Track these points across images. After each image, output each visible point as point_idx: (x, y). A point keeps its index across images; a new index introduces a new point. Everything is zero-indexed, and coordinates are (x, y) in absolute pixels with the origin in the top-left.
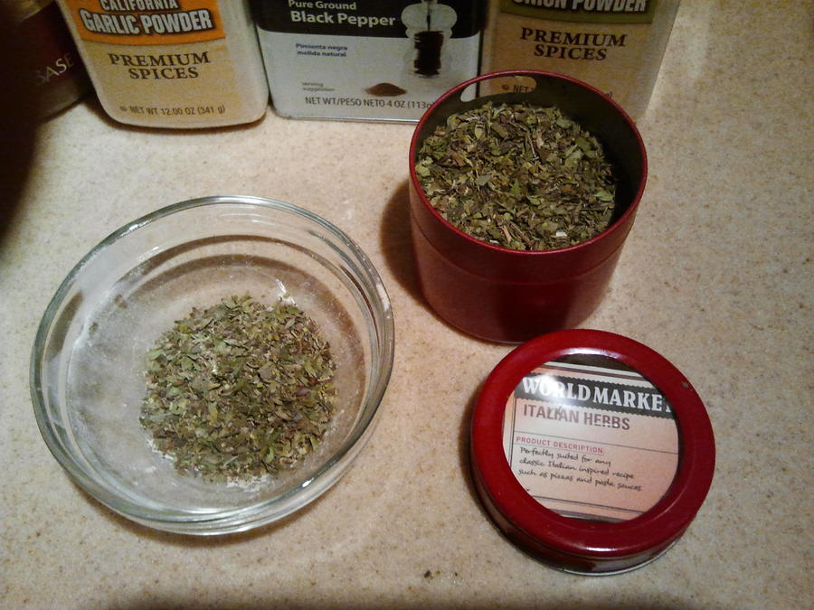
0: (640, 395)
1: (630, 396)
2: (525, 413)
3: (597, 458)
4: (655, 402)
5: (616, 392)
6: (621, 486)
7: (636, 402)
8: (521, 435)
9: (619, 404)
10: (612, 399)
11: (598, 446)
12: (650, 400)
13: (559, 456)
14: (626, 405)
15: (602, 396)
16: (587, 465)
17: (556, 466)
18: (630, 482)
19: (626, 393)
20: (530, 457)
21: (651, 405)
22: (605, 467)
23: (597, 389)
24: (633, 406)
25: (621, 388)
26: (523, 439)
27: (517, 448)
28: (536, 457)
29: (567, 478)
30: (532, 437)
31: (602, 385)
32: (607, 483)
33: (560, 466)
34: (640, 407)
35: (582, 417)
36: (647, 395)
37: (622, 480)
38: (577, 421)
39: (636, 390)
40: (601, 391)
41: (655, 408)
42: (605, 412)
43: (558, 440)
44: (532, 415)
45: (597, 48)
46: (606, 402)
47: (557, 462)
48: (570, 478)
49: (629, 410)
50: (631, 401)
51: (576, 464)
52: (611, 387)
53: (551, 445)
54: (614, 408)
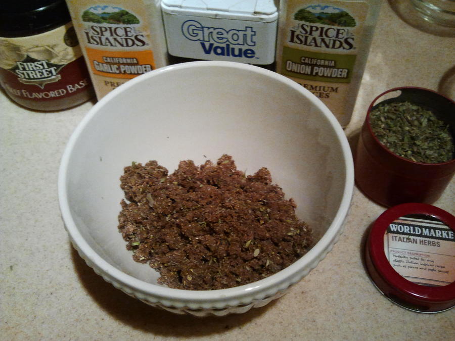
0: (443, 231)
1: (439, 232)
2: (393, 240)
3: (428, 259)
4: (450, 235)
5: (432, 230)
6: (440, 271)
7: (442, 235)
8: (393, 249)
9: (434, 236)
10: (431, 234)
11: (428, 254)
12: (448, 234)
13: (411, 258)
14: (437, 236)
15: (426, 232)
16: (423, 262)
17: (410, 263)
18: (443, 270)
19: (437, 231)
20: (398, 259)
21: (448, 236)
22: (432, 263)
23: (424, 229)
24: (440, 236)
25: (435, 229)
26: (394, 251)
27: (391, 255)
28: (400, 259)
29: (416, 268)
30: (397, 250)
31: (426, 228)
32: (433, 270)
33: (412, 262)
34: (444, 237)
35: (418, 242)
36: (446, 232)
37: (440, 269)
38: (416, 243)
39: (441, 229)
40: (426, 230)
41: (450, 237)
42: (428, 239)
43: (409, 251)
44: (396, 240)
45: (325, 93)
46: (428, 235)
47: (410, 261)
48: (417, 268)
49: (439, 238)
50: (440, 234)
51: (419, 261)
52: (430, 228)
53: (407, 253)
54: (432, 237)
